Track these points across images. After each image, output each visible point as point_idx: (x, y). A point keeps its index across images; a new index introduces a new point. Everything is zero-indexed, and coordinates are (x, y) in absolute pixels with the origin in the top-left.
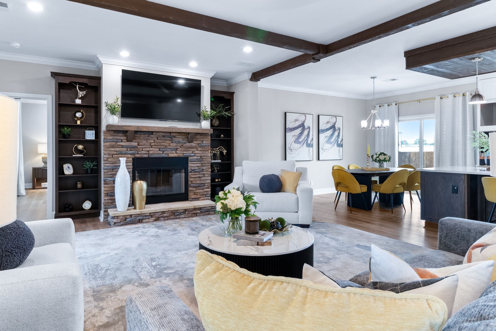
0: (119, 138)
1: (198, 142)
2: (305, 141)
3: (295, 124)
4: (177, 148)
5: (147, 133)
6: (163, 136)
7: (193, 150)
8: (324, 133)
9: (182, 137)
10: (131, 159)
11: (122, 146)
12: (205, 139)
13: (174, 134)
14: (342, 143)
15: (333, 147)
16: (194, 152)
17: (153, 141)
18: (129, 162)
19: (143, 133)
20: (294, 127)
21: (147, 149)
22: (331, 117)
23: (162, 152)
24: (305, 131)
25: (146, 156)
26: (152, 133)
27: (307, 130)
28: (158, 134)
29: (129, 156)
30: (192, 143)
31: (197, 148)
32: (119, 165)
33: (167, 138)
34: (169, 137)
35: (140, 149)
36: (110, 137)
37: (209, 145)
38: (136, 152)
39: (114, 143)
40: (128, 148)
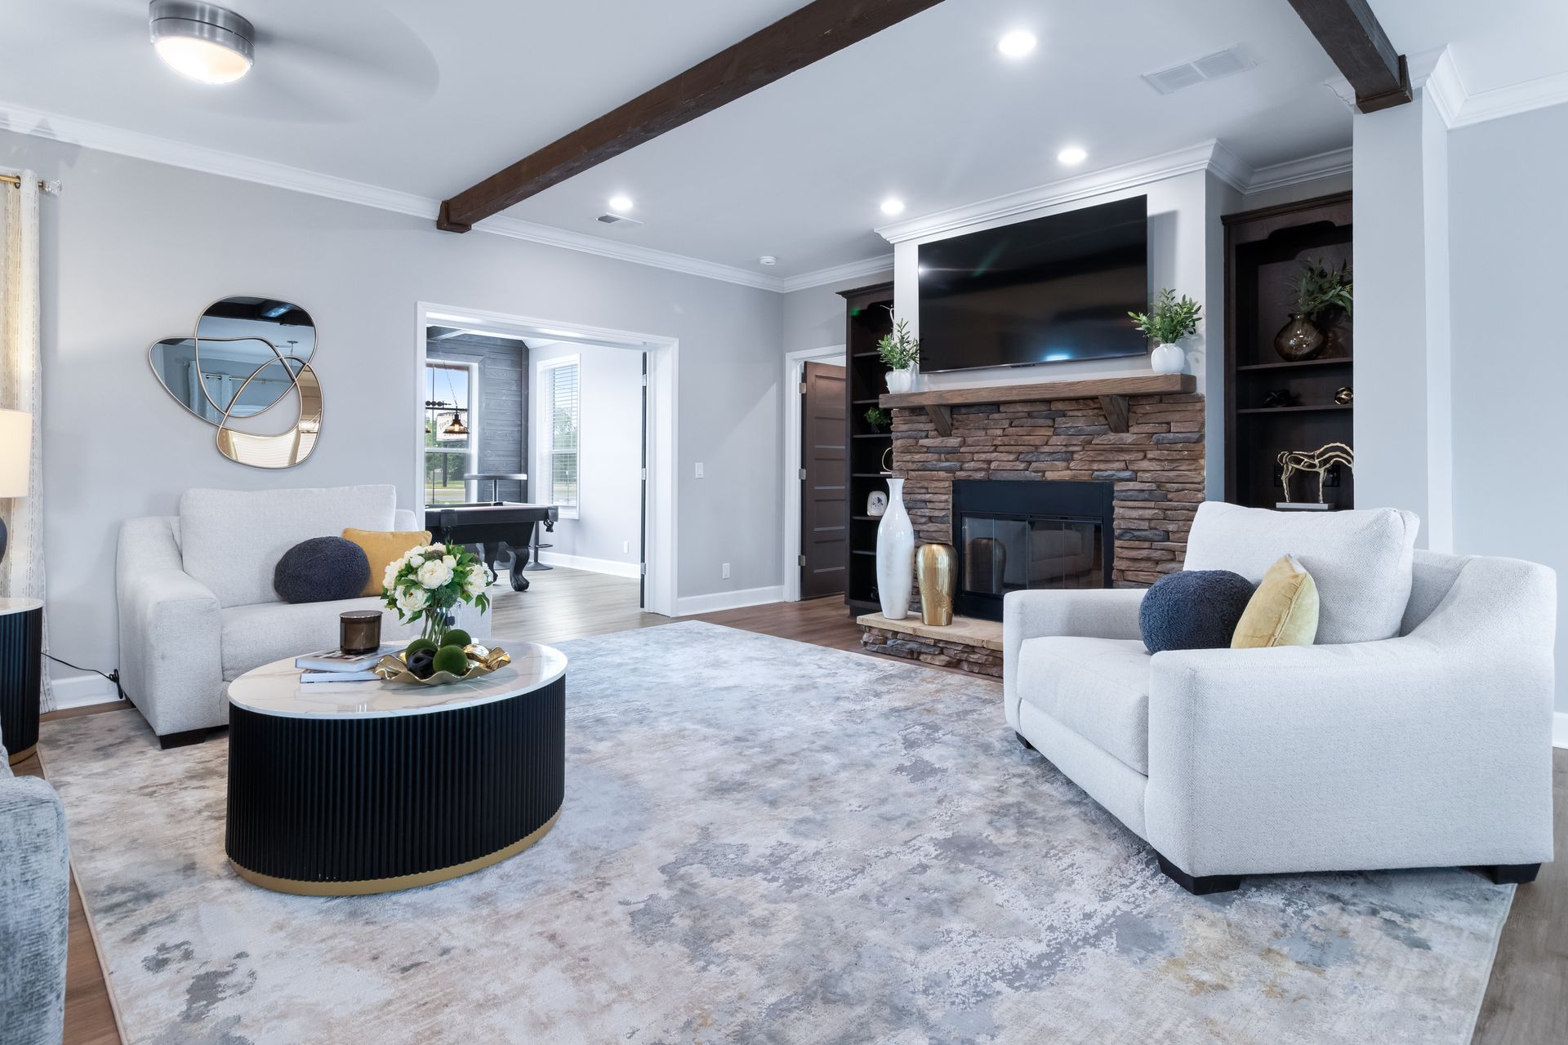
0: (921, 426)
1: (1148, 428)
4: (1073, 453)
5: (983, 408)
6: (1030, 415)
7: (1128, 457)
9: (1085, 413)
10: (947, 484)
11: (928, 447)
12: (1177, 416)
13: (1060, 406)
16: (1130, 467)
17: (999, 432)
18: (943, 491)
19: (973, 410)
21: (984, 456)
23: (1022, 466)
25: (980, 475)
26: (996, 406)
28: (1012, 408)
29: (942, 474)
30: (1128, 434)
31: (1144, 451)
32: (919, 497)
33: (1041, 422)
34: (1046, 418)
35: (969, 457)
36: (904, 427)
37: (1195, 436)
38: (958, 464)
39: (910, 441)
40: (940, 454)
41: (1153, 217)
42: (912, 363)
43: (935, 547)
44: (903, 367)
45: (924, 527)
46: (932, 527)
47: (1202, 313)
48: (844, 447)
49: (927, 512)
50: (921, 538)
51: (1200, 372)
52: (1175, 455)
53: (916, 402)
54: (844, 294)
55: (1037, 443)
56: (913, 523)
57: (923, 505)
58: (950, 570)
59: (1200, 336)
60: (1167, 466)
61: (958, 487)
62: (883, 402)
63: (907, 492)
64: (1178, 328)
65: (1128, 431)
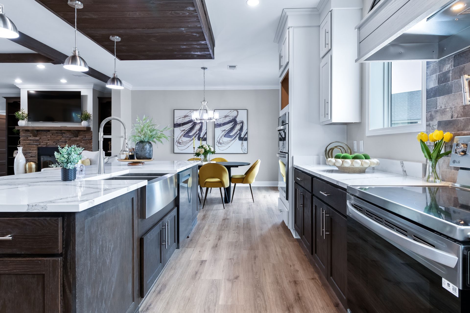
0: (29, 134)
1: (82, 137)
2: (197, 135)
3: (184, 120)
4: (67, 141)
5: (45, 131)
6: (57, 133)
7: (78, 142)
8: (221, 127)
9: (69, 133)
10: (36, 148)
11: (31, 139)
12: (87, 135)
13: (64, 131)
14: (246, 136)
15: (234, 140)
16: (78, 144)
17: (49, 136)
18: (35, 150)
19: (42, 131)
20: (182, 122)
21: (45, 142)
22: (231, 111)
23: (55, 144)
24: (196, 126)
25: (44, 146)
26: (49, 131)
27: (199, 125)
28: (52, 131)
29: (35, 146)
30: (78, 138)
31: (81, 141)
32: (28, 151)
33: (59, 134)
34: (61, 134)
35: (42, 142)
36: (24, 134)
37: (90, 139)
38: (39, 144)
39: (25, 138)
40: (34, 141)
41: (83, 96)
42: (26, 119)
43: (31, 163)
44: (23, 120)
45: (30, 159)
46: (31, 158)
47: (92, 116)
48: (5, 138)
49: (30, 155)
50: (27, 161)
51: (92, 127)
52: (87, 142)
53: (26, 129)
54: (5, 98)
55: (58, 139)
56: (26, 158)
57: (29, 153)
58: (35, 168)
59: (91, 120)
60: (85, 144)
61: (39, 149)
62: (17, 128)
63: (23, 150)
64: (87, 118)
65: (78, 137)
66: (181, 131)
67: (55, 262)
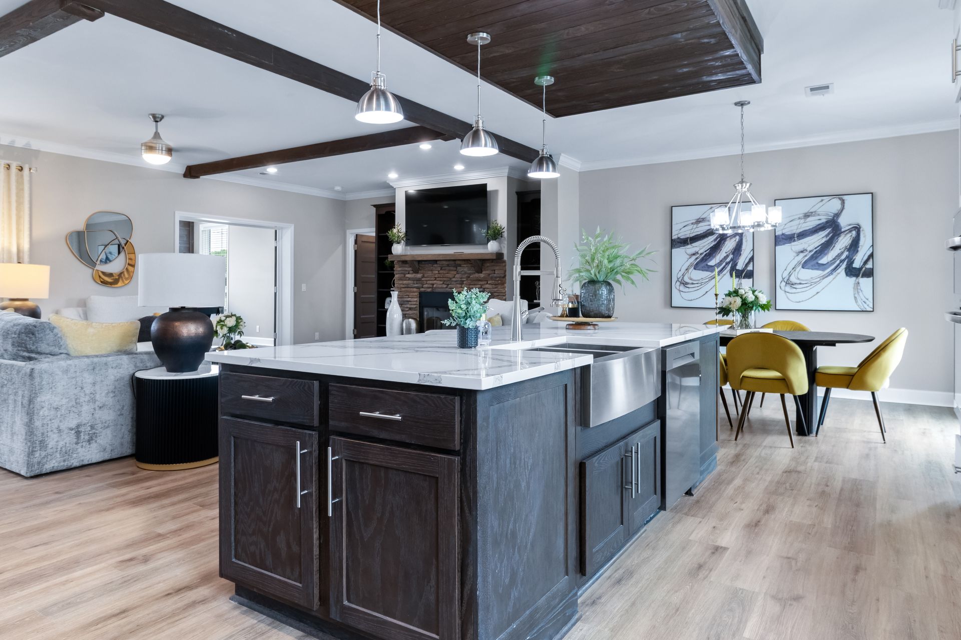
0: (406, 269)
2: (727, 264)
3: (697, 230)
4: (463, 281)
5: (431, 262)
6: (448, 265)
7: (481, 283)
8: (793, 244)
9: (467, 265)
10: (416, 294)
11: (409, 278)
12: (497, 268)
13: (459, 262)
14: (869, 265)
15: (831, 277)
16: (482, 286)
17: (437, 272)
18: (415, 297)
19: (426, 263)
20: (691, 235)
21: (431, 282)
22: (823, 200)
23: (445, 286)
24: (726, 243)
25: (429, 290)
26: (435, 261)
27: (734, 239)
29: (415, 289)
30: (481, 274)
31: (487, 281)
32: (406, 299)
33: (452, 268)
34: (454, 267)
35: (425, 282)
36: (399, 269)
37: (503, 275)
38: (421, 285)
39: (402, 275)
40: (414, 281)
41: (490, 191)
42: (403, 241)
43: (410, 320)
44: (399, 243)
45: (408, 312)
46: (410, 312)
47: (505, 230)
48: (374, 276)
49: (409, 306)
50: (405, 316)
51: (505, 252)
52: (496, 283)
53: (403, 259)
54: (375, 206)
55: (451, 277)
56: (402, 311)
57: (407, 303)
58: (416, 329)
59: (505, 238)
60: (494, 286)
61: (422, 295)
62: (390, 258)
63: (399, 297)
64: (496, 235)
65: (482, 273)
66: (688, 257)
67: (451, 462)
